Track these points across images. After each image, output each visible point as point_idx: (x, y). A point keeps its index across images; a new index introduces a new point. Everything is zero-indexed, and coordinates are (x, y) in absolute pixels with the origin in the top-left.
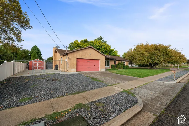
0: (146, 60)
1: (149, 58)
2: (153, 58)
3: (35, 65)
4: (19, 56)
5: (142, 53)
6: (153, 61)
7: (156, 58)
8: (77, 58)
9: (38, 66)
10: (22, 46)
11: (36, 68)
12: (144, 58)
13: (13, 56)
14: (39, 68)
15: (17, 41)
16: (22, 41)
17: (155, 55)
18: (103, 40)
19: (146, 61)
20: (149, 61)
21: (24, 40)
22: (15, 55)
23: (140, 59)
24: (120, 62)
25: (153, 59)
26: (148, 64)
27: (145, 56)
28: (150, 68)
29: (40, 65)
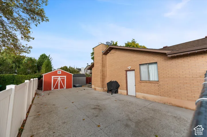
3: (55, 81)
4: (22, 65)
9: (59, 82)
10: (30, 47)
11: (56, 87)
13: (14, 66)
14: (62, 87)
15: (22, 38)
16: (31, 40)
21: (33, 39)
22: (17, 65)
29: (63, 80)
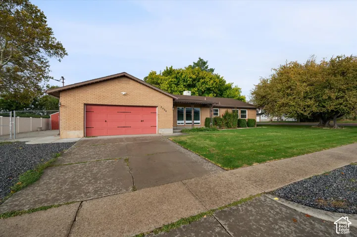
0: (301, 103)
1: (311, 98)
2: (324, 97)
5: (290, 87)
6: (324, 107)
7: (332, 97)
8: (86, 105)
12: (294, 98)
17: (331, 88)
18: (207, 67)
19: (302, 108)
20: (308, 106)
23: (283, 103)
24: (230, 111)
25: (324, 101)
26: (305, 114)
27: (298, 93)
28: (319, 126)
